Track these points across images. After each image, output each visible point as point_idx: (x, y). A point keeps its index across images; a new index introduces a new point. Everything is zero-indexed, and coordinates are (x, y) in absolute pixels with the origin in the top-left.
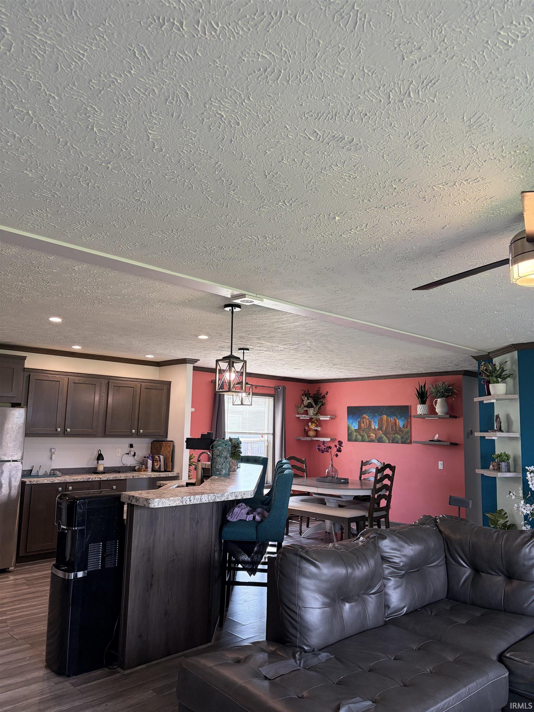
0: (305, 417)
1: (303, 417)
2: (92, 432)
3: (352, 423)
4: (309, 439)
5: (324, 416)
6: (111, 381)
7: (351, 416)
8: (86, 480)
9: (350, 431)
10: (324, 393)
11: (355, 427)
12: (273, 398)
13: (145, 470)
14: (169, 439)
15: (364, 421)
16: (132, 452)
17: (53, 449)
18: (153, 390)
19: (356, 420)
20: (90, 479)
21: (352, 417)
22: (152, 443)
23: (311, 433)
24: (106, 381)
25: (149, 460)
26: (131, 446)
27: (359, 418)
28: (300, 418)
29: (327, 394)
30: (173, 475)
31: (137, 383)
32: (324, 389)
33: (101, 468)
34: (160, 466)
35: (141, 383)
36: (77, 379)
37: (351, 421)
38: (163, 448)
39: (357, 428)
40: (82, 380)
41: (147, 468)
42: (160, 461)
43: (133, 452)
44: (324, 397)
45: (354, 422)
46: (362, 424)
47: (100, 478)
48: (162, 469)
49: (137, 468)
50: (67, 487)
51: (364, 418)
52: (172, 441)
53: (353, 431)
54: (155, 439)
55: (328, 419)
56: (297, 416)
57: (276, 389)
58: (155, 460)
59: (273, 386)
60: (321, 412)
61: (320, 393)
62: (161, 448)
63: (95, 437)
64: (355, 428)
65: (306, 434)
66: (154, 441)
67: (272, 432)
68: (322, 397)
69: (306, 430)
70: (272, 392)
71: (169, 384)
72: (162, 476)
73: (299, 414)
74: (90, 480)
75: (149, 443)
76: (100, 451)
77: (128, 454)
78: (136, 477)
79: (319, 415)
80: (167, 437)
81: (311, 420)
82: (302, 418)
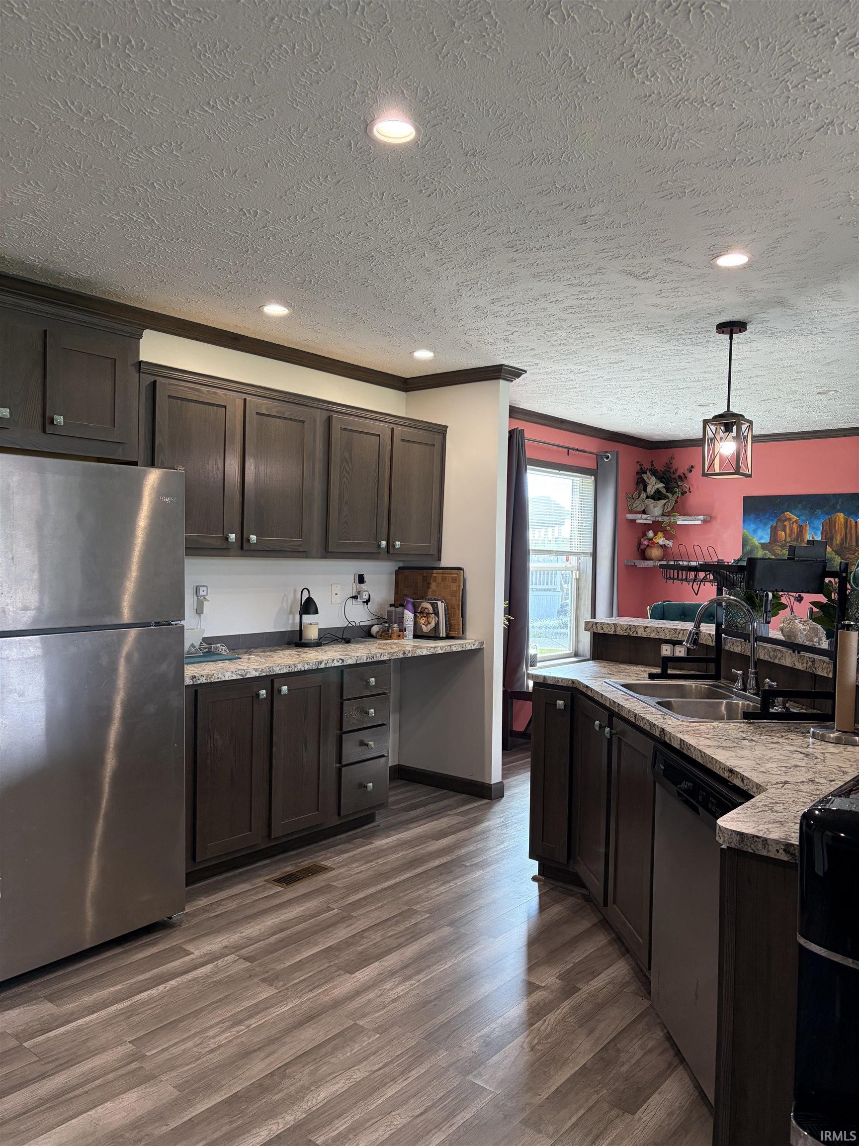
0: (646, 519)
1: (642, 519)
2: (300, 546)
3: (755, 531)
4: (650, 564)
5: (688, 517)
6: (335, 415)
7: (752, 516)
8: (314, 667)
9: (748, 548)
10: (682, 470)
11: (761, 538)
12: (593, 477)
13: (399, 636)
14: (447, 561)
15: (785, 526)
16: (364, 593)
17: (202, 589)
18: (415, 445)
19: (765, 524)
20: (321, 662)
21: (756, 518)
22: (397, 573)
23: (655, 552)
24: (325, 414)
25: (406, 612)
26: (361, 579)
27: (771, 520)
28: (638, 521)
29: (691, 471)
30: (473, 648)
31: (386, 425)
32: (682, 460)
33: (312, 634)
34: (437, 624)
35: (393, 426)
36: (264, 405)
37: (753, 526)
38: (433, 585)
39: (766, 539)
40: (274, 407)
41: (402, 630)
42: (437, 614)
43: (367, 593)
44: (683, 478)
45: (759, 528)
46: (779, 533)
47: (343, 661)
48: (443, 634)
49: (375, 629)
50: (276, 686)
51: (785, 521)
52: (460, 569)
53: (757, 547)
54: (401, 565)
55: (699, 522)
56: (630, 517)
57: (599, 457)
58: (421, 613)
59: (595, 451)
60: (680, 509)
61: (672, 470)
62: (429, 584)
63: (307, 557)
64: (762, 541)
65: (643, 555)
66: (400, 568)
67: (591, 550)
68: (680, 477)
69: (643, 547)
70: (591, 464)
71: (442, 431)
72: (454, 649)
73: (631, 512)
74: (322, 666)
75: (391, 574)
76: (305, 592)
77: (355, 597)
78: (410, 655)
79: (675, 516)
80: (440, 559)
81: (656, 527)
82: (641, 521)
